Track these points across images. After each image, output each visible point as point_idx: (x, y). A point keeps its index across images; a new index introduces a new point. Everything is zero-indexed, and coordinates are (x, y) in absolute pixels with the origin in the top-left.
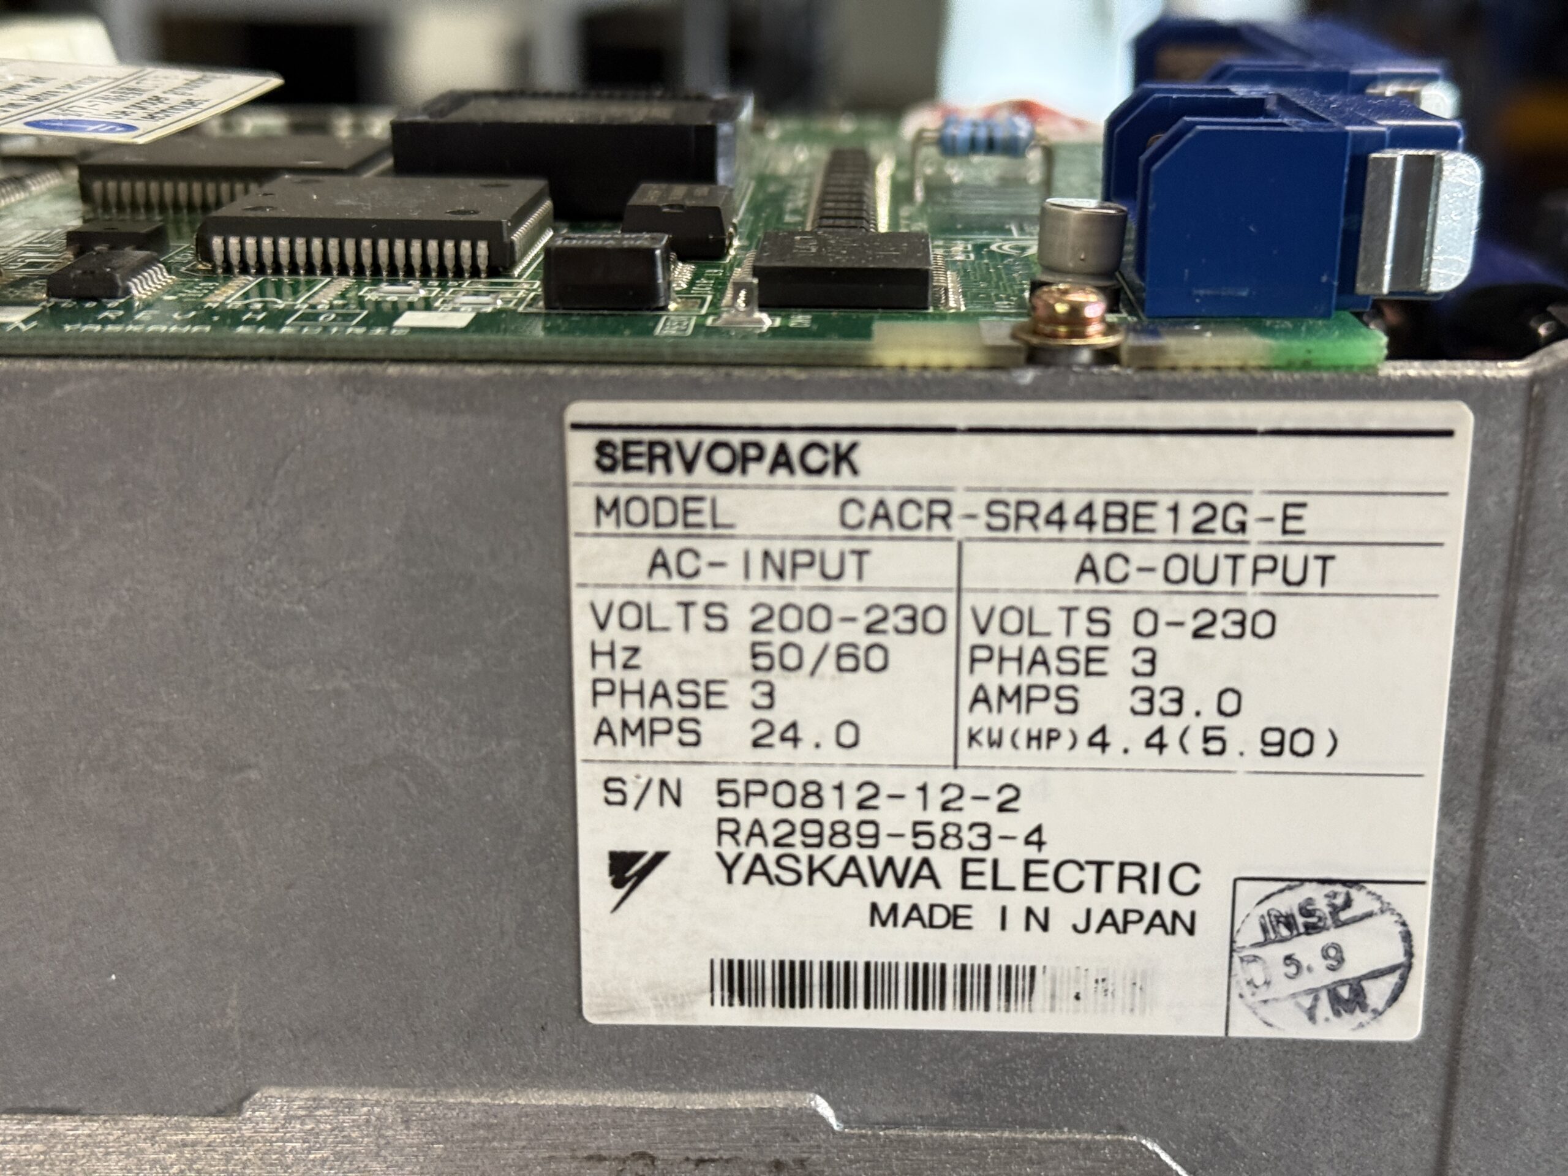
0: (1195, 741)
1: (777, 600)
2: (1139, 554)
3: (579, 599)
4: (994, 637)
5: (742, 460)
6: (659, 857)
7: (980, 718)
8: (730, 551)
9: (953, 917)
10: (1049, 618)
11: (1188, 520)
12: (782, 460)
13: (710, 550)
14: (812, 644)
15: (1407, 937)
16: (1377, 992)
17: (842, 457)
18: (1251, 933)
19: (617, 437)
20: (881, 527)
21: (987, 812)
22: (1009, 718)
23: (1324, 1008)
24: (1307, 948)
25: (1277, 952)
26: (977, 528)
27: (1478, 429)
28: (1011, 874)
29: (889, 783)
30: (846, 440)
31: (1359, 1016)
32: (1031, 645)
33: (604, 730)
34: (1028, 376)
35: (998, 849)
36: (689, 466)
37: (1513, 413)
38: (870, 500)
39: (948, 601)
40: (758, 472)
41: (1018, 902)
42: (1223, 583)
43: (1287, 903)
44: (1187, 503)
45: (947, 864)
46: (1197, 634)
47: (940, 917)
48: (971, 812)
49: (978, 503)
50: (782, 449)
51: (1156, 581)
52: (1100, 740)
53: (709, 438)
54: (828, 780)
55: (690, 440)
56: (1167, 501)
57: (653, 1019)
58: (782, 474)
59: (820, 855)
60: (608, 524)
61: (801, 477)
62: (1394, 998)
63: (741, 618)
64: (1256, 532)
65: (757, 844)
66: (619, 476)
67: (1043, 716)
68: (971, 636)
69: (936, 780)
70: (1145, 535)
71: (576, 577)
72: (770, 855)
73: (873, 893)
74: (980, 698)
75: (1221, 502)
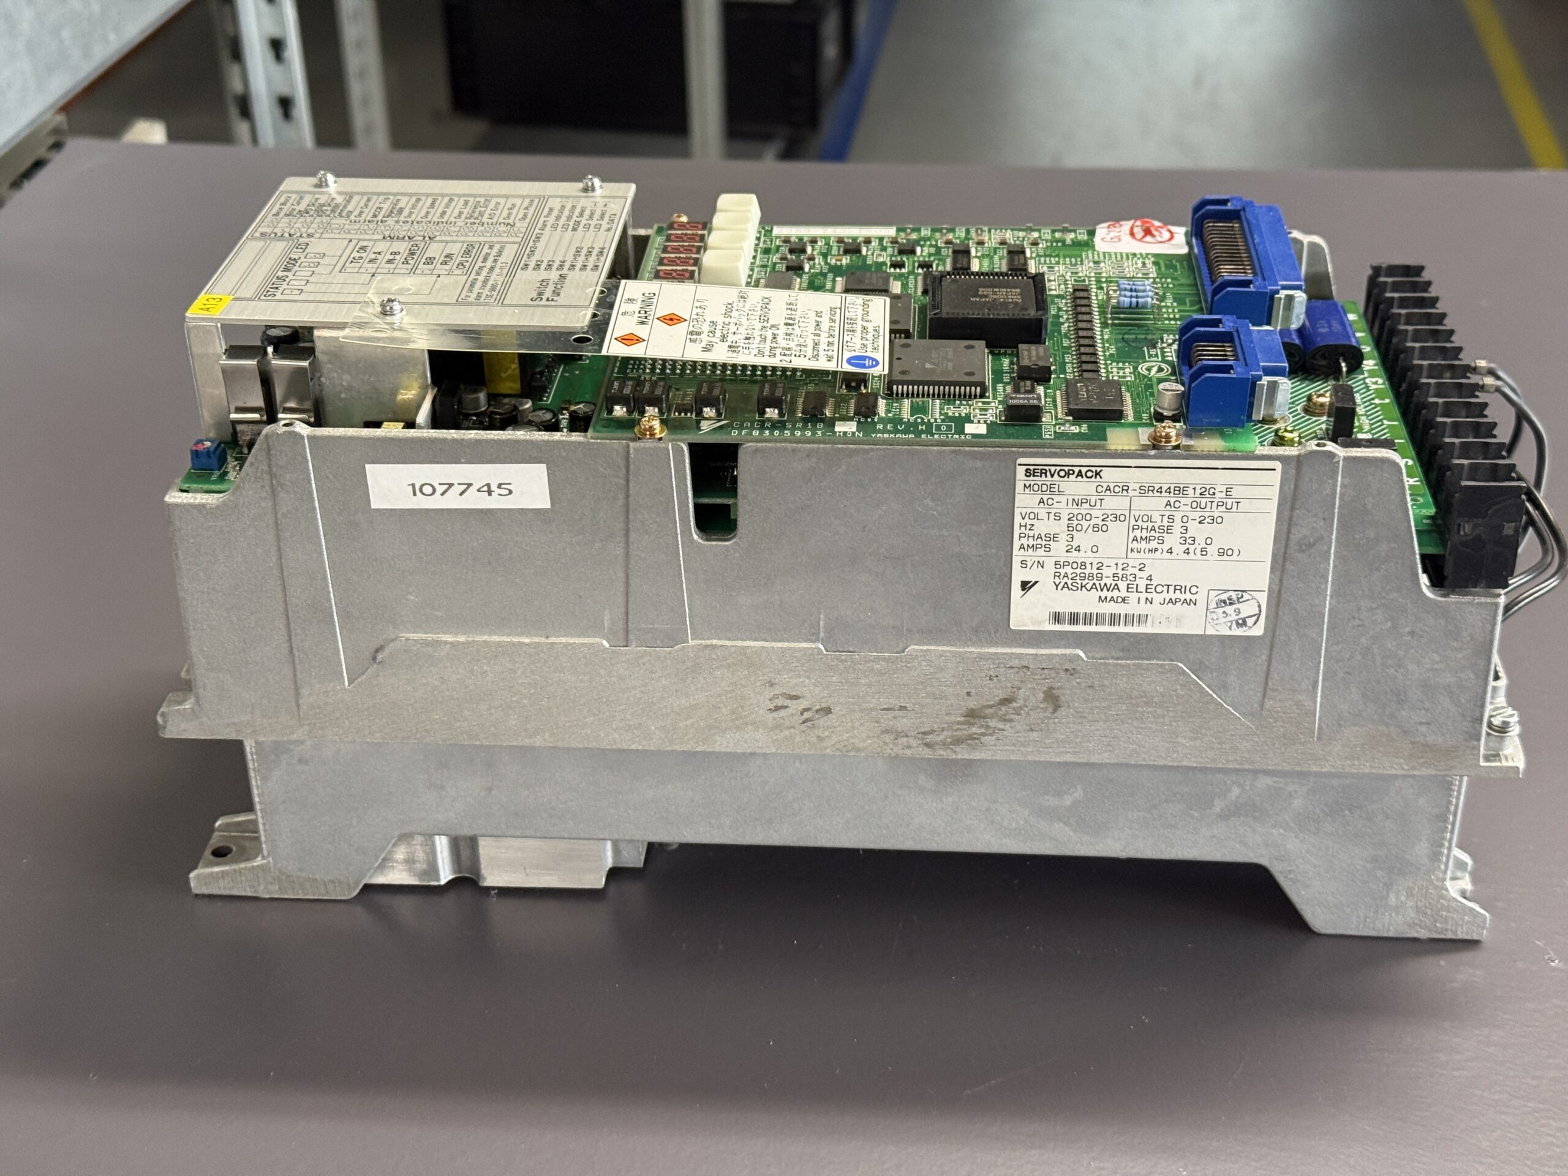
0: (1198, 552)
1: (1076, 512)
2: (1183, 501)
3: (1017, 511)
4: (1140, 523)
5: (1068, 474)
6: (1036, 582)
7: (1135, 545)
8: (1063, 499)
9: (1124, 600)
10: (1156, 517)
11: (1198, 492)
12: (1080, 474)
13: (1056, 498)
14: (1085, 524)
15: (1259, 606)
16: (1250, 622)
17: (1097, 474)
18: (1213, 605)
19: (1032, 468)
20: (1108, 493)
21: (1136, 571)
22: (1143, 545)
23: (1234, 626)
24: (1230, 609)
25: (1220, 610)
26: (1137, 493)
27: (1283, 468)
28: (1142, 588)
29: (1106, 562)
30: (1099, 469)
31: (1244, 628)
32: (1150, 525)
33: (1022, 547)
34: (1153, 452)
35: (1138, 581)
36: (1052, 476)
37: (1294, 464)
38: (1105, 485)
39: (1127, 513)
40: (1072, 477)
41: (1143, 596)
42: (1208, 509)
43: (1224, 597)
44: (1198, 487)
45: (1122, 585)
46: (1200, 523)
47: (1120, 600)
48: (1131, 570)
49: (1137, 486)
50: (1080, 471)
51: (1188, 508)
52: (1170, 551)
53: (1058, 468)
54: (1088, 562)
55: (1053, 469)
56: (1193, 486)
57: (1031, 628)
58: (1079, 478)
59: (1084, 583)
60: (1027, 491)
61: (1085, 479)
62: (1255, 623)
63: (1065, 517)
64: (1218, 495)
65: (1066, 579)
66: (1032, 478)
67: (1154, 544)
68: (1133, 522)
69: (1120, 562)
70: (1186, 496)
71: (1016, 505)
72: (1070, 582)
73: (1100, 593)
74: (1135, 539)
75: (1208, 487)
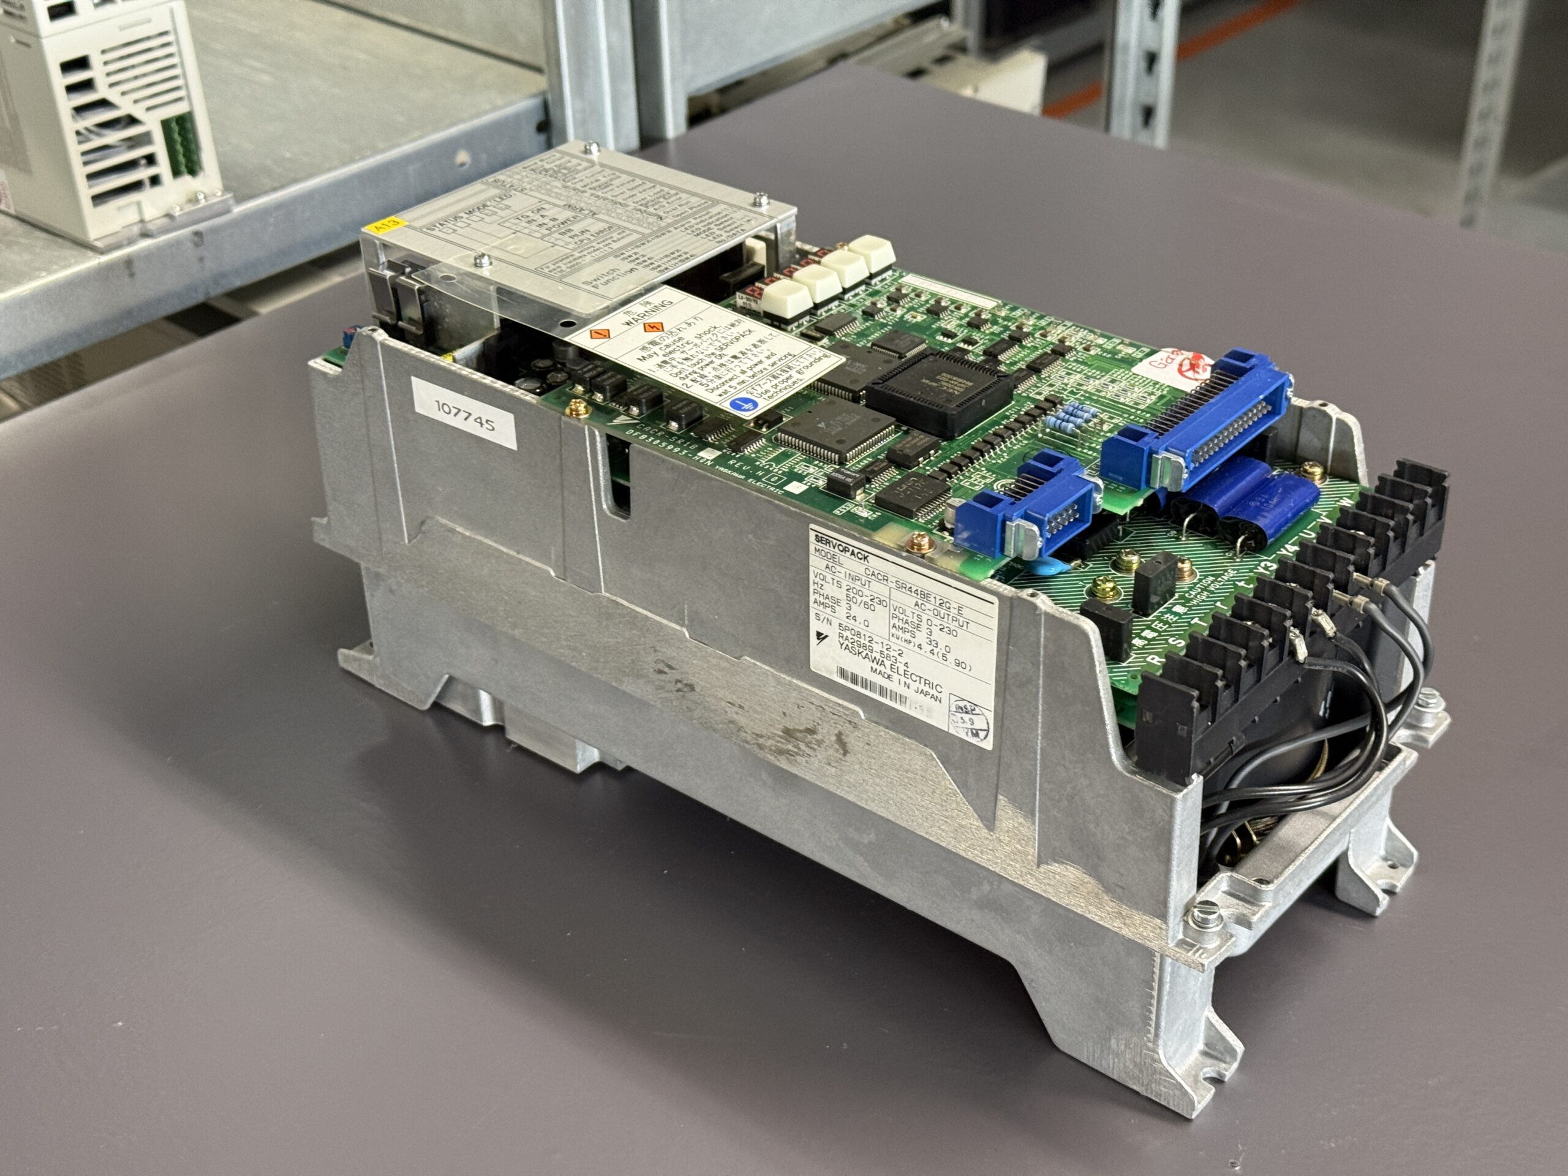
0: (940, 655)
1: (852, 586)
2: (928, 606)
3: (811, 569)
4: (897, 612)
5: (845, 550)
6: (826, 636)
7: (893, 631)
8: (843, 570)
9: (889, 677)
10: (908, 613)
11: (938, 602)
12: (853, 553)
13: (838, 568)
14: (859, 599)
15: (988, 723)
16: (982, 734)
17: (865, 558)
18: (953, 709)
19: (820, 535)
20: (873, 577)
21: (896, 654)
22: (900, 633)
23: (970, 734)
24: (966, 717)
25: (959, 715)
26: (893, 585)
27: (1000, 605)
28: (901, 672)
29: (876, 639)
30: (866, 554)
31: (977, 739)
32: (905, 618)
33: (815, 602)
34: (904, 554)
35: (898, 664)
36: (834, 547)
37: (1008, 604)
38: (872, 570)
39: (888, 600)
40: (848, 554)
41: (903, 679)
42: (945, 620)
43: (962, 704)
44: (938, 598)
45: (887, 663)
46: (941, 629)
47: (886, 676)
48: (892, 653)
49: (894, 580)
50: (853, 551)
51: (931, 613)
52: (920, 646)
53: (838, 543)
54: (863, 633)
55: (835, 541)
56: (934, 595)
57: (824, 674)
58: (853, 557)
59: (861, 650)
60: (817, 554)
61: (857, 559)
62: (985, 738)
63: (845, 588)
64: (952, 610)
65: (847, 642)
66: (819, 544)
67: (908, 636)
68: (892, 611)
69: (886, 642)
70: (929, 601)
71: (811, 563)
72: (850, 645)
73: (871, 664)
74: (894, 626)
75: (945, 600)
